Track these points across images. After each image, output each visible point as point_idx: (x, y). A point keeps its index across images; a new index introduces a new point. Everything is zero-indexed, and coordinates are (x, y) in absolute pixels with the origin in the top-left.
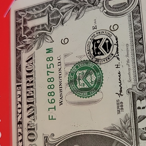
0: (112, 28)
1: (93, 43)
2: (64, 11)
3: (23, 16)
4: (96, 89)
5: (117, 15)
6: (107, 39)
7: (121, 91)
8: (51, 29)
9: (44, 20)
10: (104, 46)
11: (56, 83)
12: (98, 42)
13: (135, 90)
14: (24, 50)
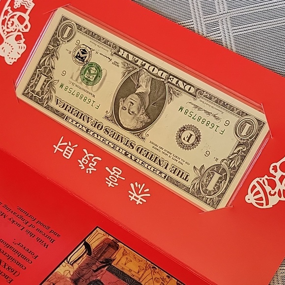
0: (77, 44)
1: (77, 58)
2: (48, 63)
3: (29, 91)
4: (100, 71)
6: (81, 50)
7: (109, 59)
8: (51, 77)
9: (43, 78)
10: (83, 53)
11: (82, 92)
12: (78, 55)
13: (114, 51)
14: (49, 102)
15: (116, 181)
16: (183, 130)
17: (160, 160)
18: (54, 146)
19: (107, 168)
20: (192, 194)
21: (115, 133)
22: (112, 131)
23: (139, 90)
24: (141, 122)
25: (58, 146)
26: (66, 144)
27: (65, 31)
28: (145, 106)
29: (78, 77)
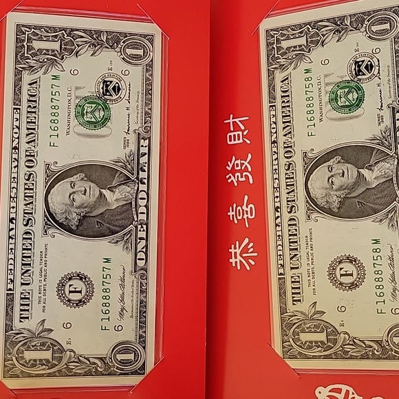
0: (374, 51)
2: (325, 33)
3: (275, 36)
4: (357, 105)
5: (379, 40)
6: (369, 61)
7: (382, 106)
8: (310, 50)
9: (302, 41)
11: (316, 102)
12: (360, 63)
13: (395, 105)
14: (278, 71)
15: (239, 218)
16: (351, 260)
17: (296, 255)
18: (231, 116)
19: (246, 197)
20: (282, 320)
21: (293, 178)
22: (293, 173)
23: (365, 172)
24: (327, 202)
25: (234, 120)
26: (243, 128)
27: (381, 24)
28: (349, 193)
29: (331, 84)
